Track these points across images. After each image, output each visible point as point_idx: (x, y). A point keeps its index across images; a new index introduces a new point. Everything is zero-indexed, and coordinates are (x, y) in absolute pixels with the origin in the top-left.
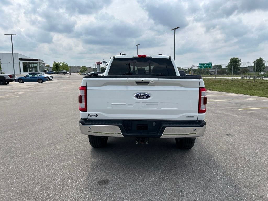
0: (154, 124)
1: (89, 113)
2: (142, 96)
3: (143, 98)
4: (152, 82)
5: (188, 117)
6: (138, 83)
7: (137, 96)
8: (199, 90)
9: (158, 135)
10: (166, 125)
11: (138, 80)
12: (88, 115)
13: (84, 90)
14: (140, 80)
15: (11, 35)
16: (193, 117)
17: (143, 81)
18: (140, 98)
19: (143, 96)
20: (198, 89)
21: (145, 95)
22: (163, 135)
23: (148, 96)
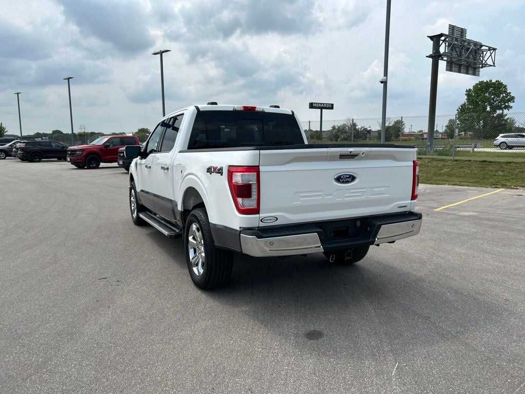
0: (358, 223)
1: (262, 215)
3: (348, 182)
4: (363, 154)
5: (400, 207)
6: (343, 157)
7: (339, 179)
9: (371, 240)
10: (380, 223)
11: (345, 151)
12: (261, 221)
13: (256, 173)
14: (347, 151)
16: (405, 207)
17: (351, 152)
18: (343, 182)
19: (347, 177)
21: (350, 176)
22: (376, 239)
23: (353, 178)
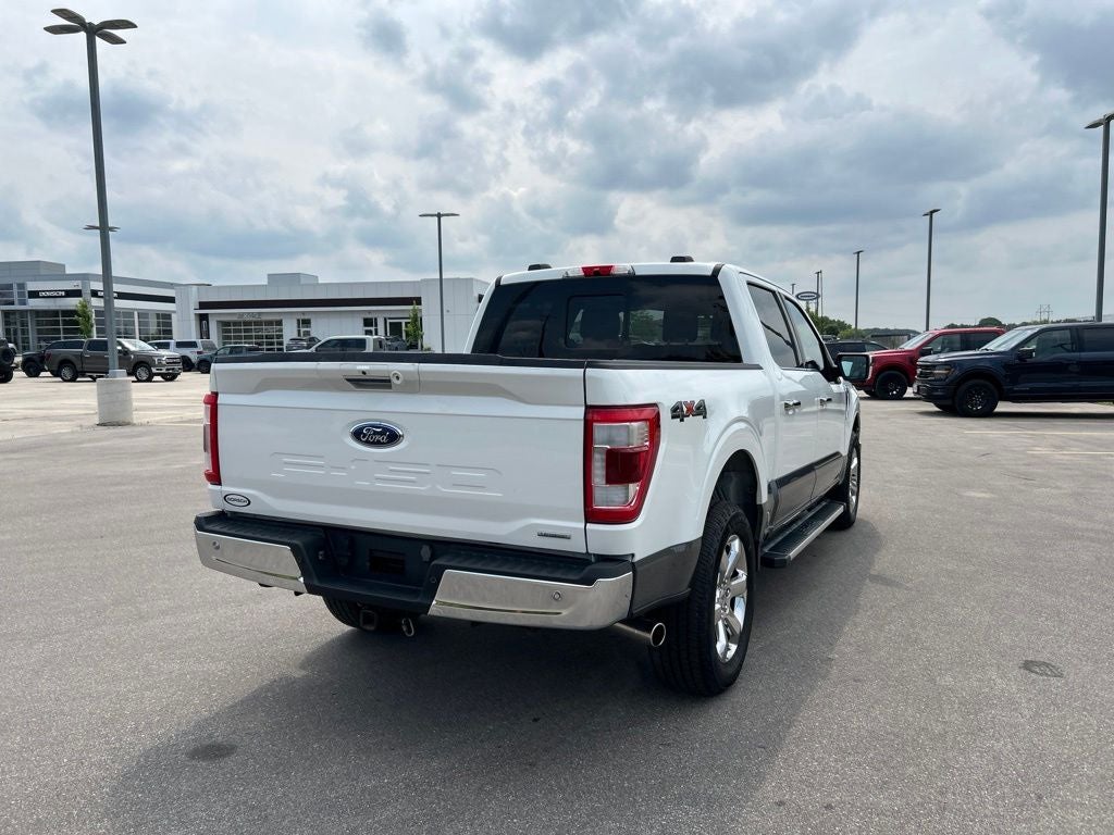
0: (426, 552)
2: (375, 433)
3: (378, 444)
4: (398, 378)
5: (546, 535)
7: (359, 435)
8: (582, 417)
9: (419, 600)
12: (225, 499)
13: (213, 407)
15: (439, 216)
16: (563, 537)
17: (364, 373)
18: (368, 443)
19: (378, 433)
20: (580, 412)
21: (385, 429)
22: (434, 602)
23: (392, 437)
